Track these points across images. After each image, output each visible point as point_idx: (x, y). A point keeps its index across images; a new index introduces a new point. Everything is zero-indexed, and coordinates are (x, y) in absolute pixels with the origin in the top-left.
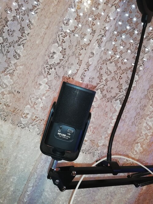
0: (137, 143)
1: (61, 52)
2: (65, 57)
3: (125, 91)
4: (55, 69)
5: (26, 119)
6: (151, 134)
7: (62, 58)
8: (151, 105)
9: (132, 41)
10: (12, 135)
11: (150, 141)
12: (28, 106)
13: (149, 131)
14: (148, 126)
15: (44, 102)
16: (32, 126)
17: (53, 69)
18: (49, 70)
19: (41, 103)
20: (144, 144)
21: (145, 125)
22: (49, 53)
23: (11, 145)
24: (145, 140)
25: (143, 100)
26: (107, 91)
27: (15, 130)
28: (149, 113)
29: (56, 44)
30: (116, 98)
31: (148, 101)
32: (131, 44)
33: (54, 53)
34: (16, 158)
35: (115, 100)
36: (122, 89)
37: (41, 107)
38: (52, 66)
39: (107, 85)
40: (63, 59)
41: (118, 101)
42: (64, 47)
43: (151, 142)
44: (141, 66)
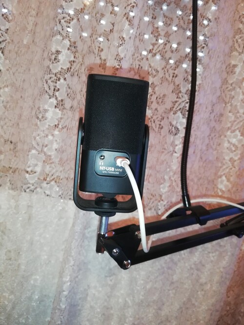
0: (221, 177)
1: (68, 49)
2: (77, 56)
3: (186, 96)
4: (65, 79)
5: (35, 174)
6: (239, 156)
7: (72, 59)
8: (230, 112)
9: (180, 13)
10: (17, 207)
11: (239, 169)
12: (34, 151)
13: (235, 153)
14: (232, 146)
15: (58, 140)
16: (47, 183)
17: (62, 80)
18: (56, 83)
19: (54, 141)
20: (231, 176)
21: (226, 145)
22: (50, 55)
23: (19, 225)
24: (231, 169)
25: (216, 105)
26: (158, 103)
27: (20, 197)
28: (229, 125)
29: (59, 37)
30: (174, 109)
31: (224, 105)
32: (180, 17)
33: (58, 52)
34: (32, 244)
35: (174, 114)
36: (180, 92)
37: (56, 149)
38: (59, 76)
39: (155, 93)
40: (75, 60)
41: (179, 114)
42: (72, 40)
43: (241, 169)
44: (203, 47)
